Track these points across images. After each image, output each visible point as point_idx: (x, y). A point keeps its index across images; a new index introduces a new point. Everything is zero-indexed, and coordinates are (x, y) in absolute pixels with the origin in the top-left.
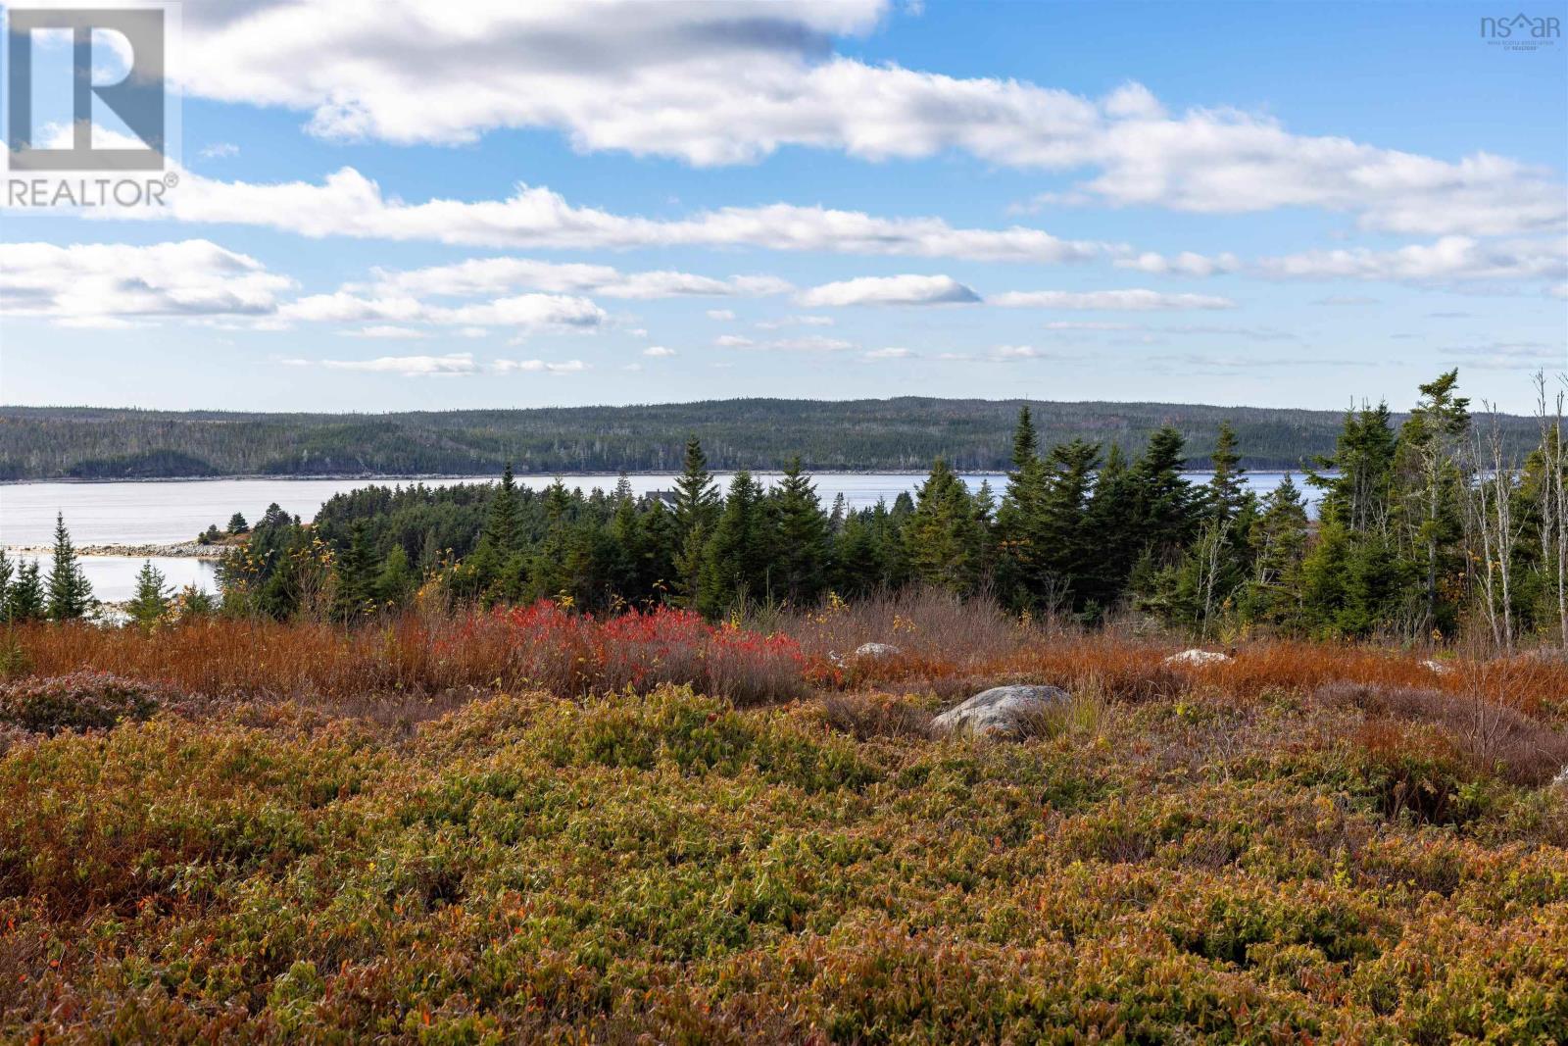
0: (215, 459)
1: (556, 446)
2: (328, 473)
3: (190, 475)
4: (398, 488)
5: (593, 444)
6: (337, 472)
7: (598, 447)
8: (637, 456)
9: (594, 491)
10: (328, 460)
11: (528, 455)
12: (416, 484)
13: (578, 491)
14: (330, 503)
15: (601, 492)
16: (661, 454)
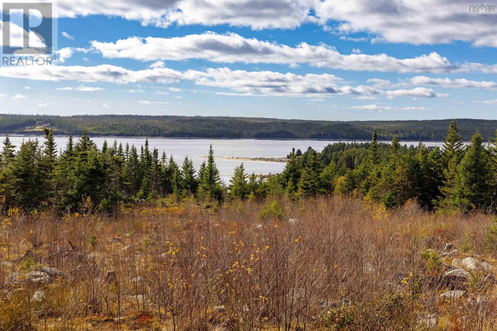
0: (296, 134)
1: (399, 132)
2: (329, 138)
3: (289, 138)
4: (348, 143)
5: (411, 132)
6: (332, 138)
7: (413, 132)
8: (425, 136)
9: (411, 145)
10: (329, 135)
11: (390, 135)
12: (354, 142)
13: (406, 146)
14: (327, 147)
15: (413, 146)
16: (433, 135)
